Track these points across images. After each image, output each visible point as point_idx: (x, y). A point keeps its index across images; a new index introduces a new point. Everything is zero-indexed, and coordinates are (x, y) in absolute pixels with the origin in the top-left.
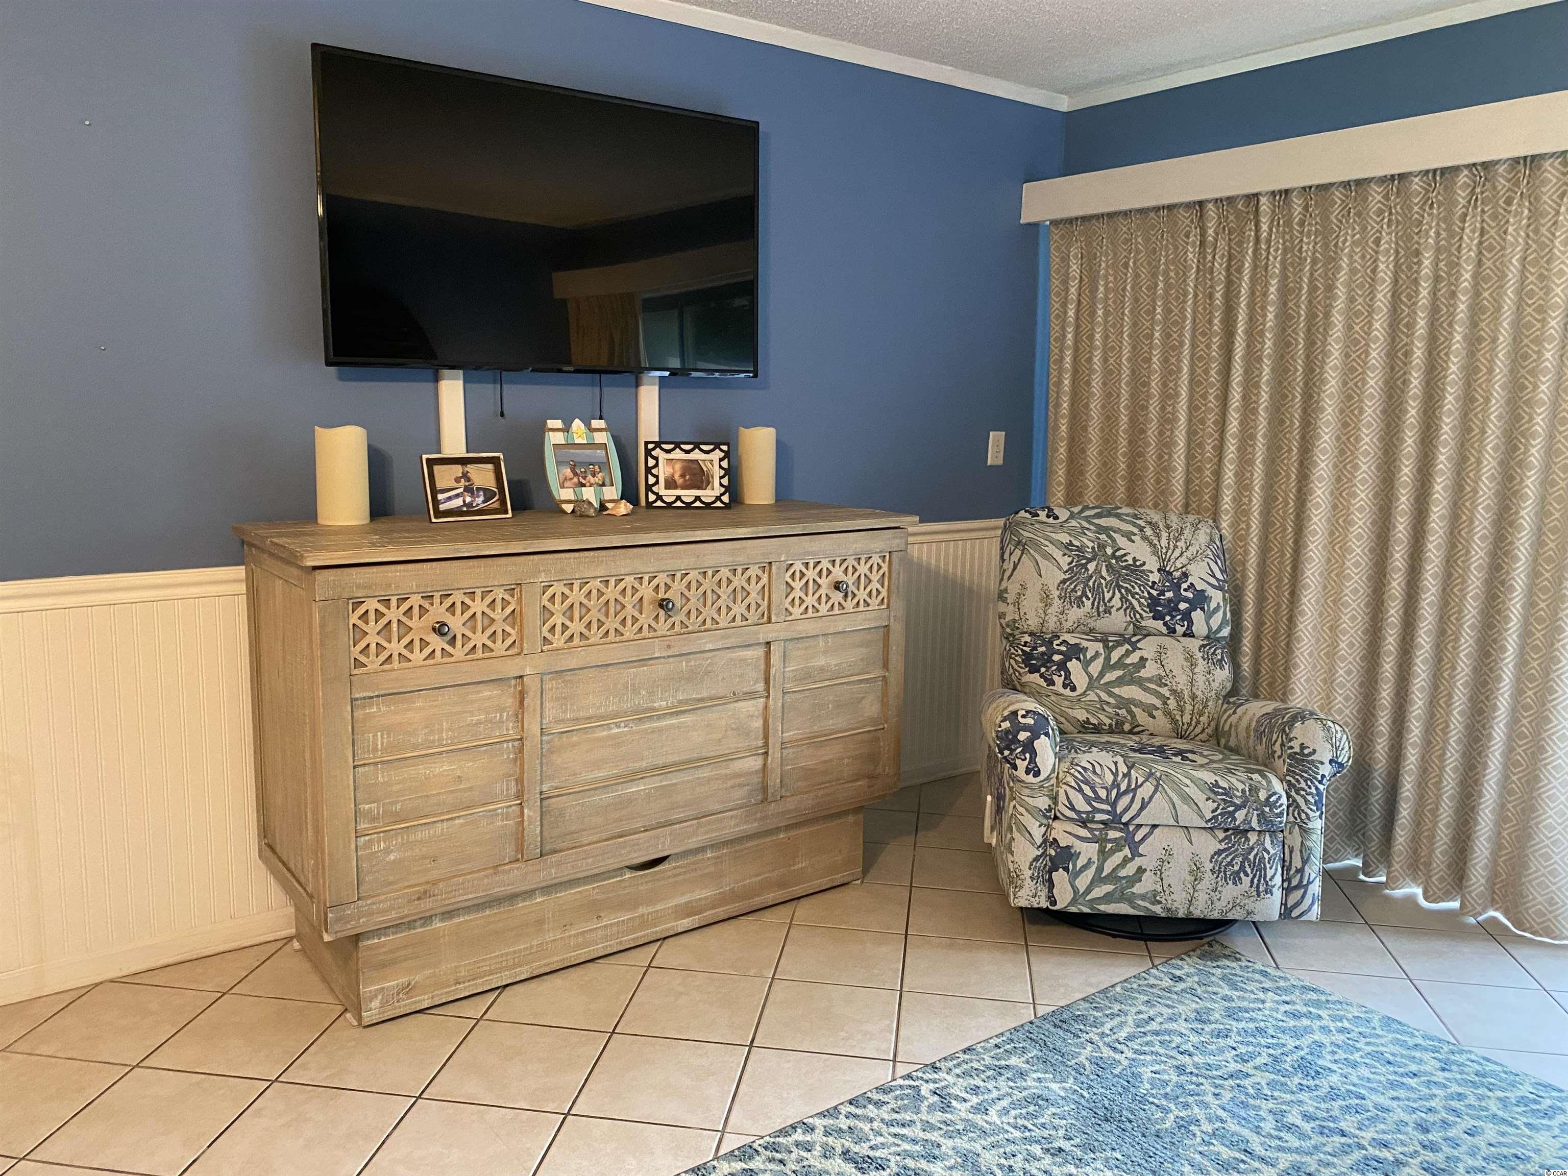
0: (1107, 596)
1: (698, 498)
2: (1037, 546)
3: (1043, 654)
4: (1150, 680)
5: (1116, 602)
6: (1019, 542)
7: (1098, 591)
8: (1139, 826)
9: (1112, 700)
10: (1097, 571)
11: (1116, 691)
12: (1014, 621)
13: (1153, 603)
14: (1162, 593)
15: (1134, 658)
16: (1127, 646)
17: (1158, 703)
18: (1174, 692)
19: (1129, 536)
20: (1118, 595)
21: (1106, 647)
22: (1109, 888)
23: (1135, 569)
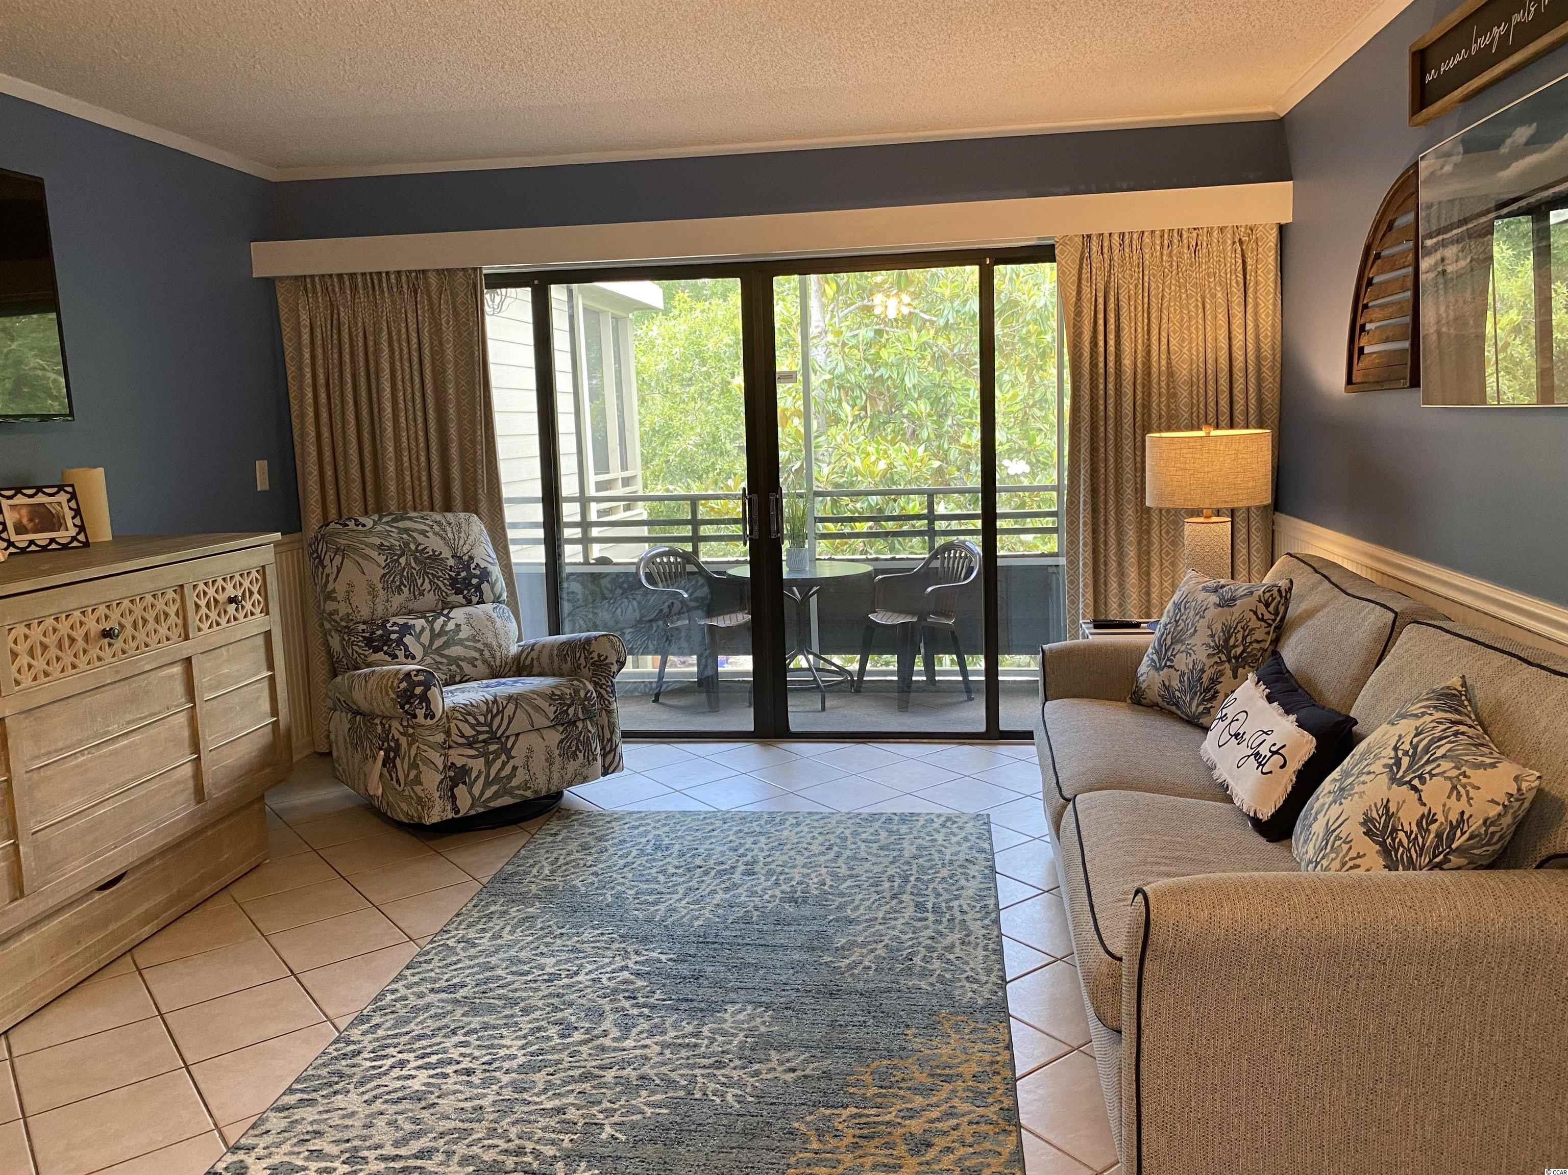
0: (420, 582)
1: (52, 540)
2: (355, 550)
3: (381, 636)
4: (467, 639)
5: (427, 585)
6: (338, 549)
7: (412, 580)
8: (508, 737)
9: (444, 660)
10: (408, 564)
11: (446, 652)
12: (348, 614)
13: (454, 581)
14: (458, 574)
15: (451, 626)
16: (442, 618)
17: (477, 655)
18: (486, 645)
19: (424, 533)
20: (427, 580)
21: (427, 621)
22: (495, 788)
23: (435, 558)
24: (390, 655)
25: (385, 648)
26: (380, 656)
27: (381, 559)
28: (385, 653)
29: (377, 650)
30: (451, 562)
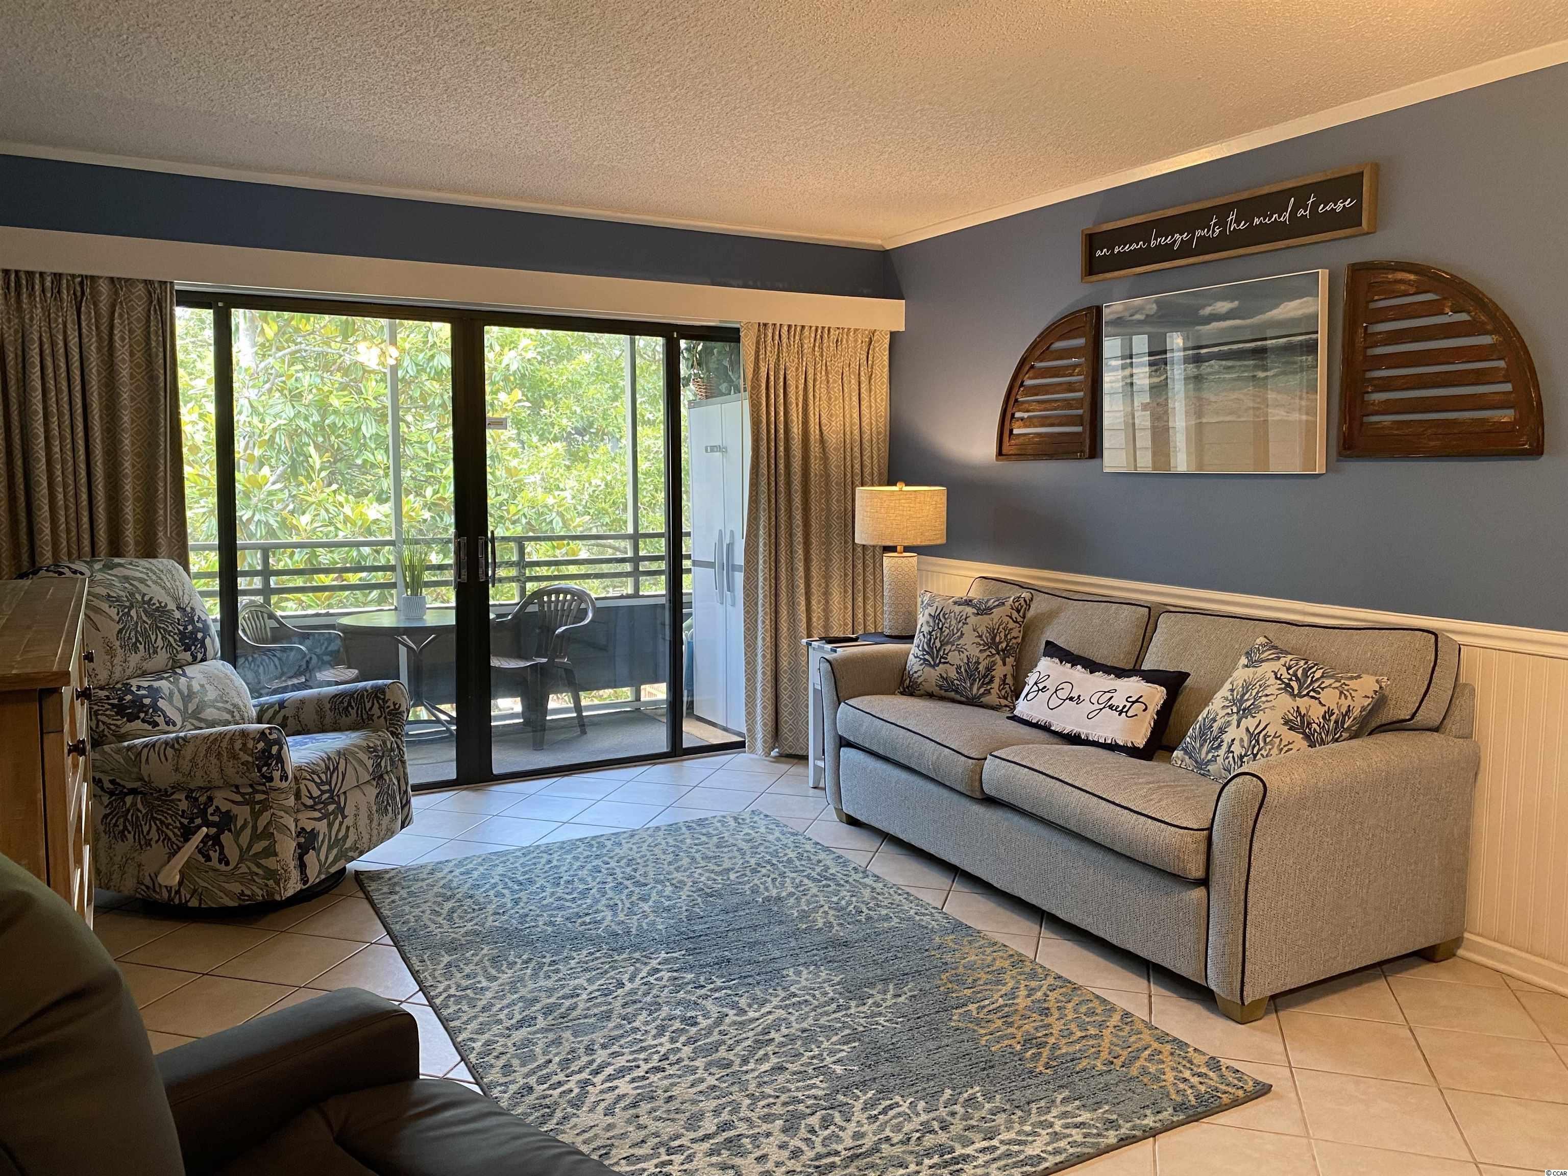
0: (153, 638)
3: (132, 701)
4: (216, 700)
5: (160, 642)
7: (145, 635)
8: (339, 796)
10: (139, 617)
13: (182, 636)
15: (195, 686)
19: (142, 582)
20: (159, 636)
21: (170, 682)
22: (335, 851)
23: (162, 610)
24: (149, 723)
25: (142, 715)
26: (137, 724)
27: (113, 612)
28: (143, 721)
29: (132, 718)
30: (177, 615)
